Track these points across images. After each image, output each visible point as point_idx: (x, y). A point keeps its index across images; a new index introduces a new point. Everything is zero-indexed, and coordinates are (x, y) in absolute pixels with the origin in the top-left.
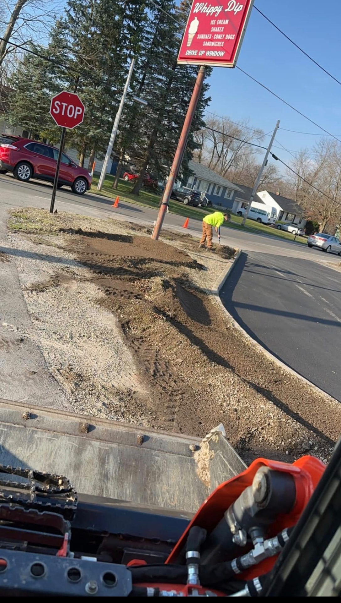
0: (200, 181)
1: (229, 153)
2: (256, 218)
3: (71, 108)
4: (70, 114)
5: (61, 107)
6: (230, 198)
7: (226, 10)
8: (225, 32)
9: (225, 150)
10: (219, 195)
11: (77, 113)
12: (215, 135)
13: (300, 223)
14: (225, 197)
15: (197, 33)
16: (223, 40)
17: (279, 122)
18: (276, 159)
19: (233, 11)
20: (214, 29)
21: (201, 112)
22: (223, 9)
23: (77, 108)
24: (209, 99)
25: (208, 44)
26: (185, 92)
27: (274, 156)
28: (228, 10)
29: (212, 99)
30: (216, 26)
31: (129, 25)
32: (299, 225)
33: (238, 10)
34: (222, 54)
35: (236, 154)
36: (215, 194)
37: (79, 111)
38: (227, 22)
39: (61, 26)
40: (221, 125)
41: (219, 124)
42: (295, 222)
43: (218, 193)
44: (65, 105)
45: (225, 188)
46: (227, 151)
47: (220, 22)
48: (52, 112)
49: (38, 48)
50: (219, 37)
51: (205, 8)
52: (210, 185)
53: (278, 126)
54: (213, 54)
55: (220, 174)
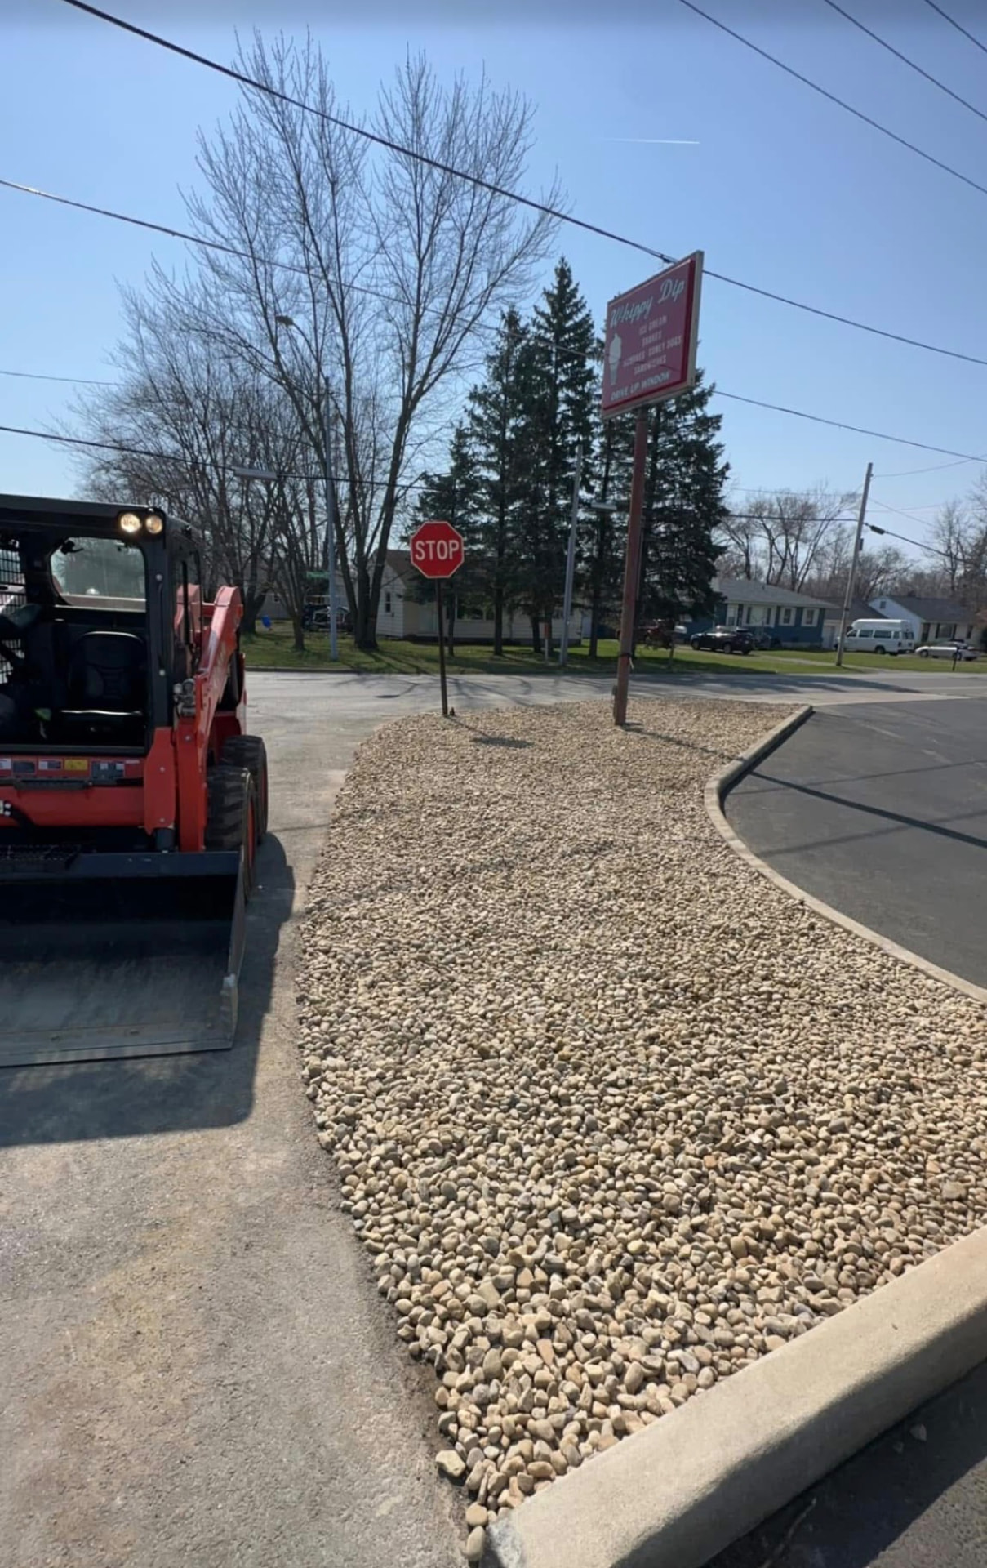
0: (750, 609)
1: (800, 549)
2: (873, 648)
3: (442, 546)
4: (442, 554)
5: (426, 548)
6: (814, 624)
7: (660, 301)
8: (665, 338)
9: (792, 546)
10: (792, 623)
11: (452, 550)
12: (768, 526)
13: (969, 636)
14: (804, 624)
15: (621, 360)
16: (665, 351)
17: (870, 465)
18: (881, 532)
19: (671, 298)
20: (647, 341)
21: (716, 493)
22: (655, 301)
23: (451, 542)
24: (727, 467)
25: (642, 368)
26: (684, 469)
27: (874, 529)
28: (663, 299)
29: (732, 465)
30: (648, 334)
31: (567, 395)
32: (966, 641)
33: (678, 292)
34: (666, 376)
35: (815, 545)
36: (781, 623)
37: (454, 545)
38: (664, 319)
39: (461, 435)
40: (776, 506)
41: (771, 505)
42: (957, 637)
43: (787, 620)
44: (431, 543)
45: (800, 610)
46: (796, 547)
47: (654, 324)
48: (415, 560)
49: (436, 479)
50: (657, 349)
51: (626, 312)
52: (769, 611)
53: (869, 475)
54: (653, 382)
55: (793, 590)
